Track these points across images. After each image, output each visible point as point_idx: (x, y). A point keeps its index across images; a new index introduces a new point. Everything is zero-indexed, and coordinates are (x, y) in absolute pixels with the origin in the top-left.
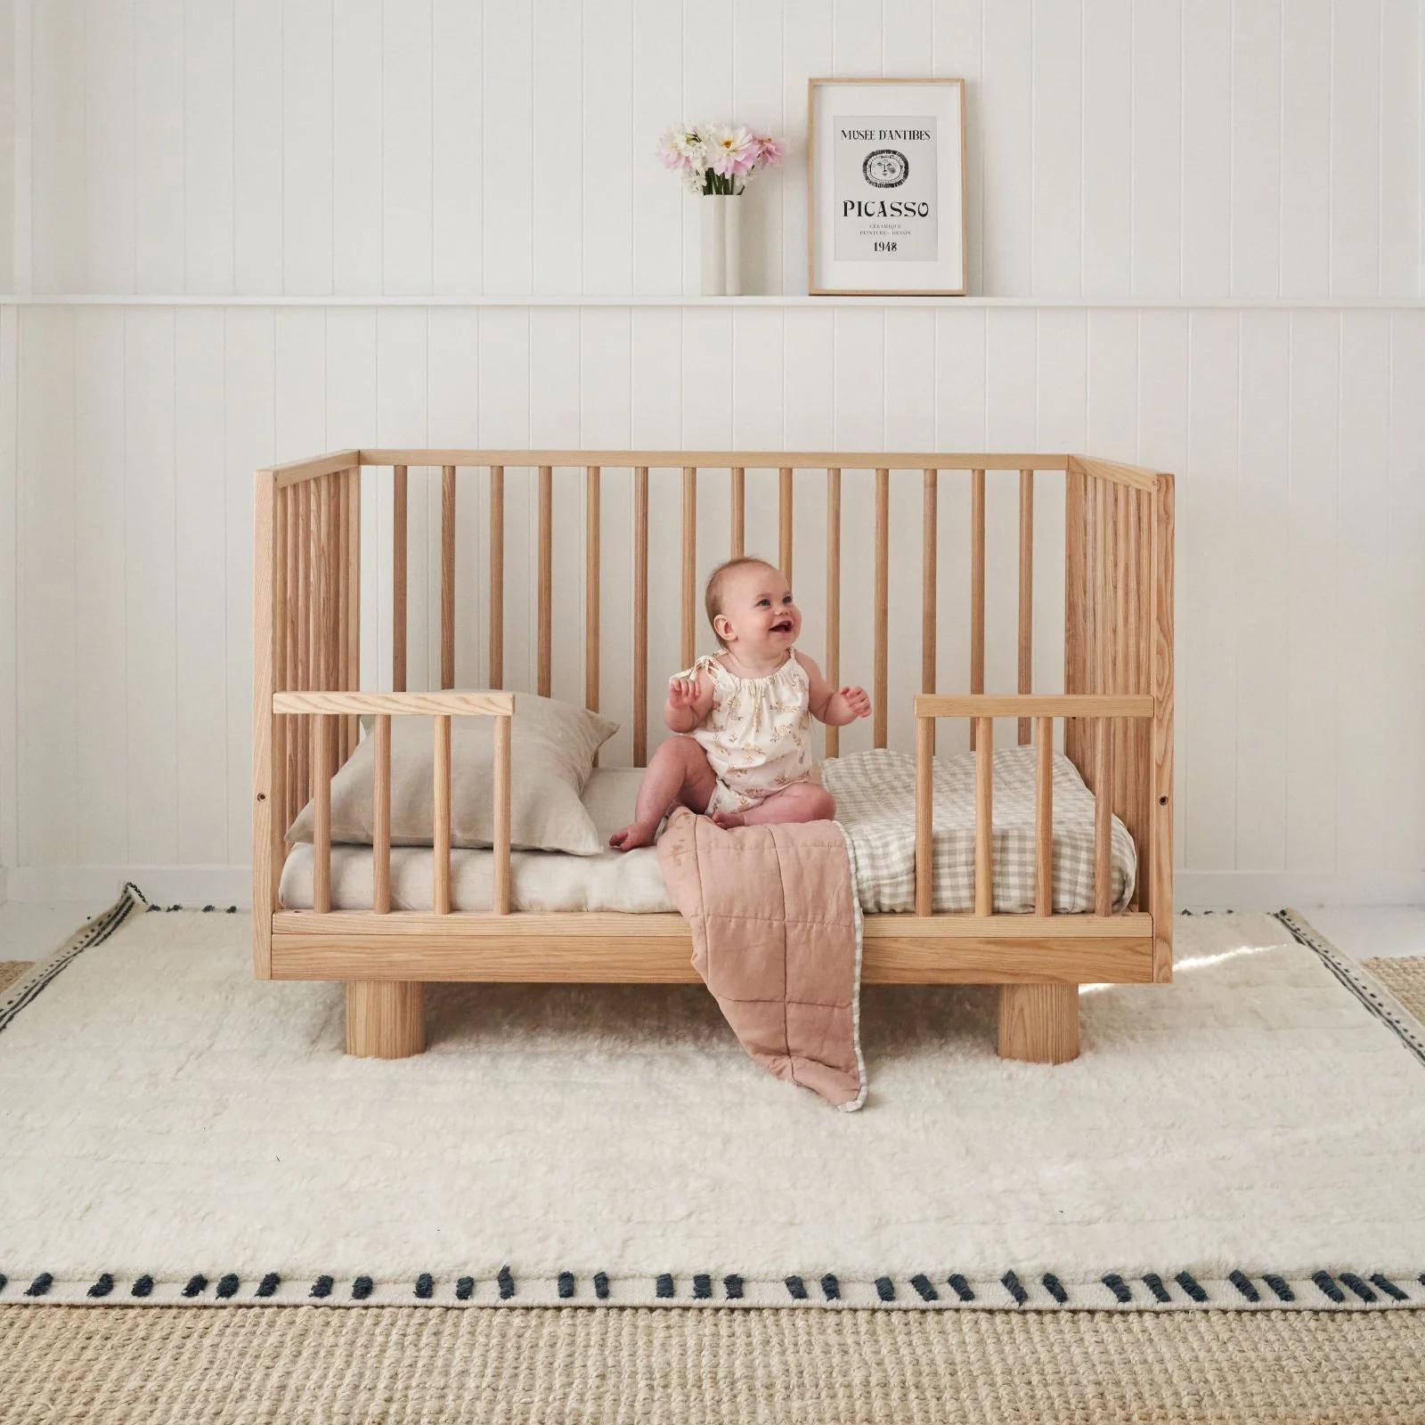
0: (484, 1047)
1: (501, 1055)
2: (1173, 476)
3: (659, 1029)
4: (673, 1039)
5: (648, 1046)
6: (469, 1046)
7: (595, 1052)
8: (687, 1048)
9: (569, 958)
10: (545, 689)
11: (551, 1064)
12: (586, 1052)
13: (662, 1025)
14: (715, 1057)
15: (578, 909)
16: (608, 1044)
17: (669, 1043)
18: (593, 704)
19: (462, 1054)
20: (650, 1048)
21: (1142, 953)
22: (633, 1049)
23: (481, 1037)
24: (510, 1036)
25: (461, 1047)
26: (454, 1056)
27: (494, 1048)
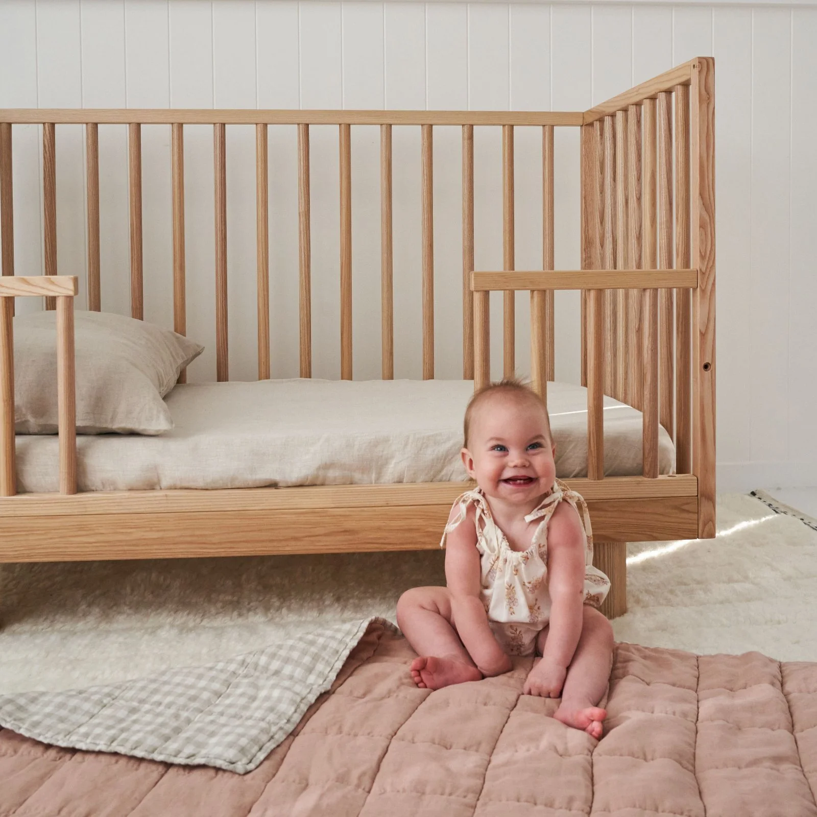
0: (58, 626)
1: (74, 633)
2: (713, 59)
3: (231, 602)
4: (245, 612)
5: (220, 618)
6: (43, 626)
7: (167, 627)
8: (257, 618)
9: (137, 534)
10: (138, 312)
11: (121, 639)
12: (160, 627)
13: (235, 598)
14: (284, 626)
15: (151, 486)
16: (182, 618)
17: (240, 615)
18: (180, 327)
19: (33, 634)
20: (221, 621)
21: (688, 512)
22: (205, 622)
23: (57, 617)
24: (85, 615)
25: (34, 628)
26: (24, 637)
27: (67, 627)
